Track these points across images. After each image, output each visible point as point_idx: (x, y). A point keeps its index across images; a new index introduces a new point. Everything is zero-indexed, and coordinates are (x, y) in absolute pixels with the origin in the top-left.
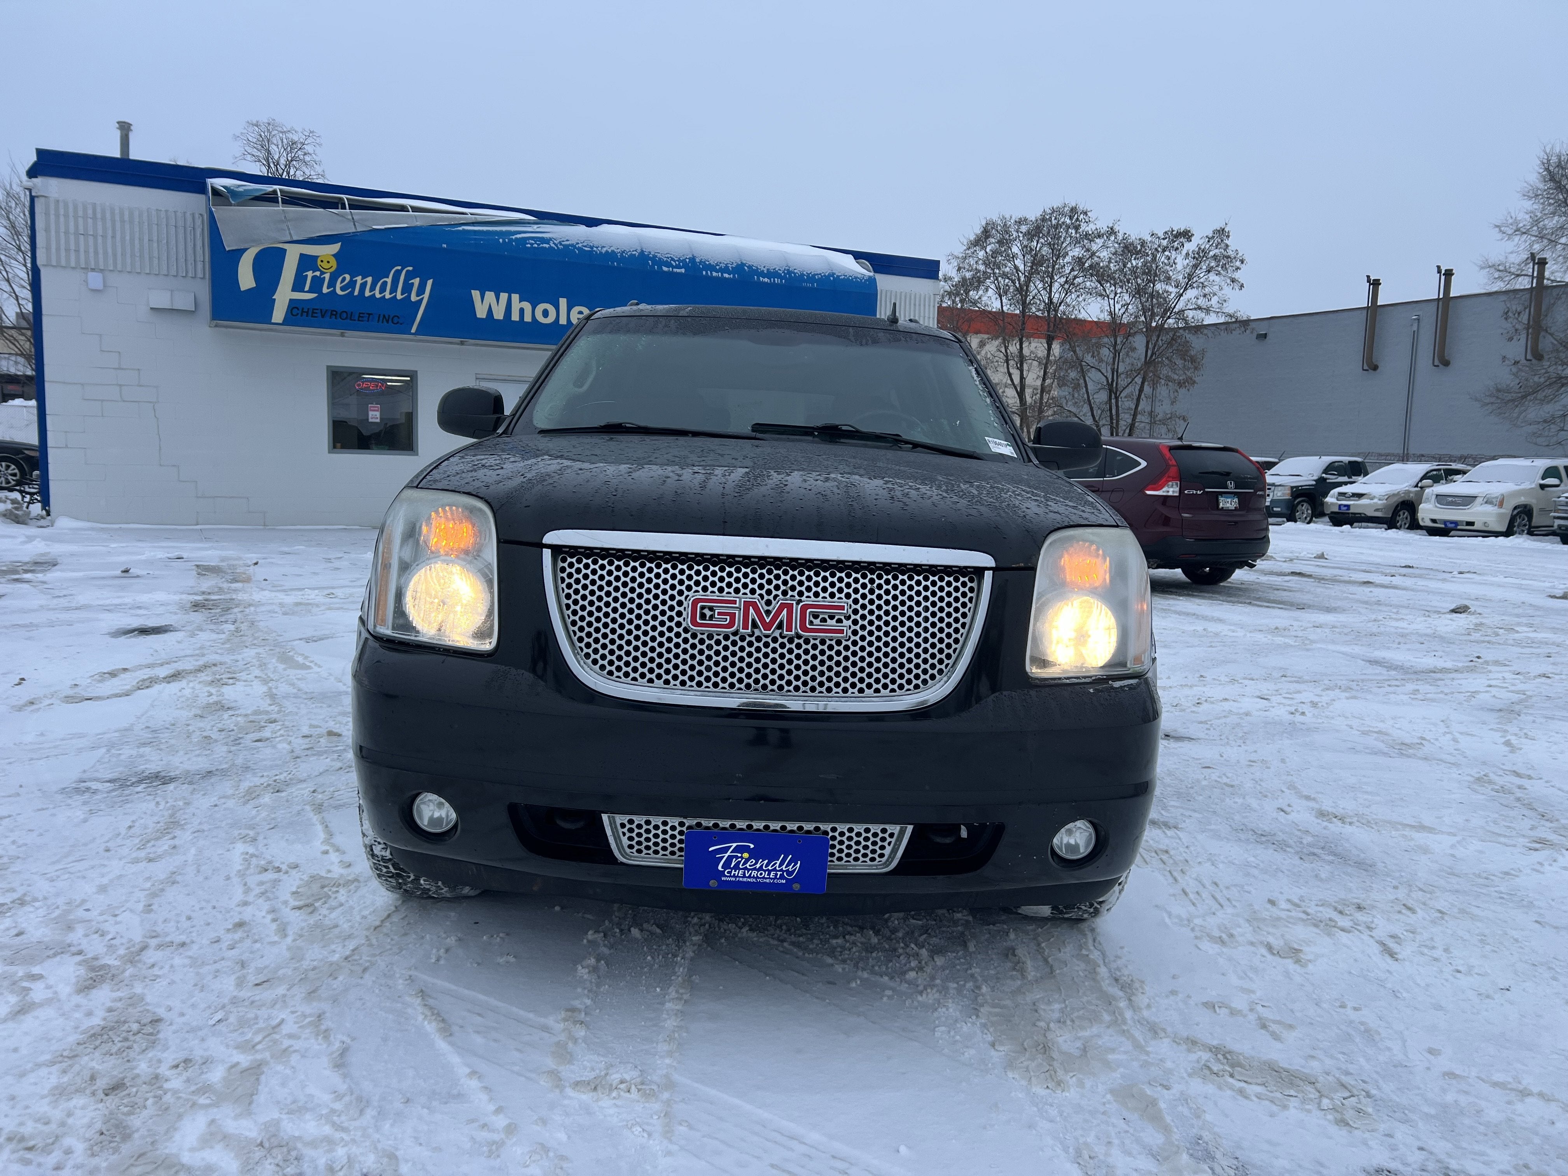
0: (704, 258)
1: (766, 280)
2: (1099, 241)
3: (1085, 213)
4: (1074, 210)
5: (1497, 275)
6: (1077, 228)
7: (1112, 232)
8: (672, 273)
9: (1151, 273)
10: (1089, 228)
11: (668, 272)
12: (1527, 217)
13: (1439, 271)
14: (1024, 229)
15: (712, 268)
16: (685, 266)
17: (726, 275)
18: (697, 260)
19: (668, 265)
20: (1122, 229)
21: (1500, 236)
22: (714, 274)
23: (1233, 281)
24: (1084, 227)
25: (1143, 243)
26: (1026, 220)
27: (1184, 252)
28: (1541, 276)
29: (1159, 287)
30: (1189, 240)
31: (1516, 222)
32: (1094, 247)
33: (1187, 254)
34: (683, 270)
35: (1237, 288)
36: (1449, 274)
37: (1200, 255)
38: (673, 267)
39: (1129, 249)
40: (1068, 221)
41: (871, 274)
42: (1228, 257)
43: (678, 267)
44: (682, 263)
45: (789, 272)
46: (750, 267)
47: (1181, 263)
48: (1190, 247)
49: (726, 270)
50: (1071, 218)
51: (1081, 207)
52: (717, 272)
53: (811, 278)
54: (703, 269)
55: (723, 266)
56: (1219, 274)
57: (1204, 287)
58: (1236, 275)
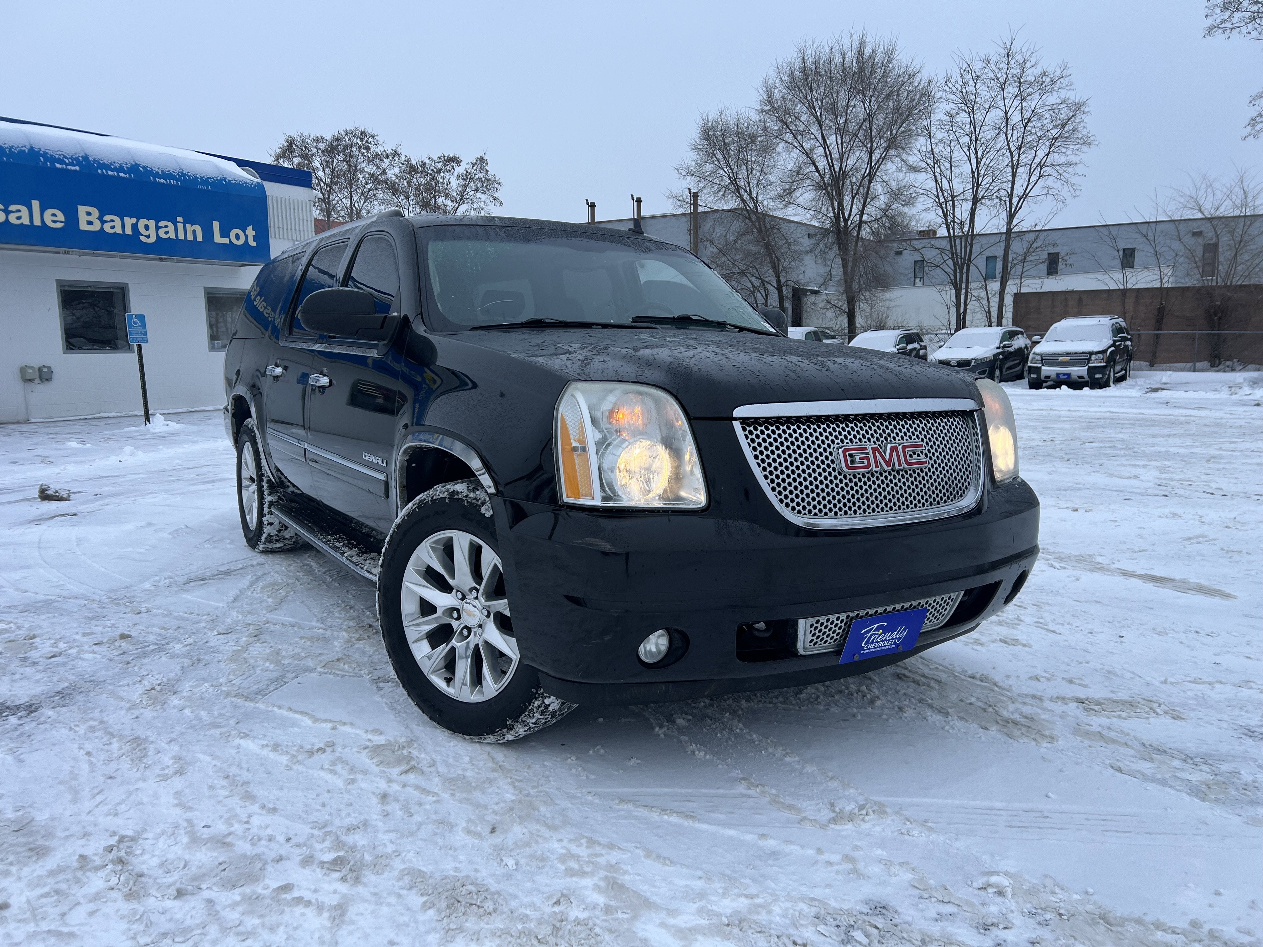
0: (97, 158)
1: (162, 181)
2: (387, 161)
3: (373, 137)
4: (363, 133)
5: (679, 203)
6: (368, 149)
7: (396, 154)
8: (67, 170)
9: (432, 189)
10: (379, 150)
11: (62, 169)
12: (693, 163)
13: (633, 199)
14: (322, 146)
15: (107, 167)
16: (79, 163)
17: (122, 175)
18: (91, 159)
19: (61, 162)
20: (404, 152)
21: (678, 176)
22: (110, 173)
23: (495, 198)
24: (373, 148)
25: (424, 165)
26: (322, 138)
27: (456, 174)
28: (696, 205)
29: (441, 200)
30: (459, 163)
31: (688, 167)
32: (384, 165)
33: (458, 176)
34: (77, 168)
35: (498, 204)
36: (639, 201)
37: (467, 177)
38: (67, 164)
39: (412, 170)
40: (360, 143)
41: (259, 180)
42: (489, 180)
43: (72, 164)
44: (75, 160)
45: (183, 175)
46: (144, 168)
47: (455, 184)
48: (460, 170)
49: (121, 169)
50: (362, 140)
51: (369, 131)
52: (112, 170)
53: (206, 181)
54: (98, 168)
55: (117, 165)
56: (484, 193)
57: (472, 202)
58: (497, 195)
